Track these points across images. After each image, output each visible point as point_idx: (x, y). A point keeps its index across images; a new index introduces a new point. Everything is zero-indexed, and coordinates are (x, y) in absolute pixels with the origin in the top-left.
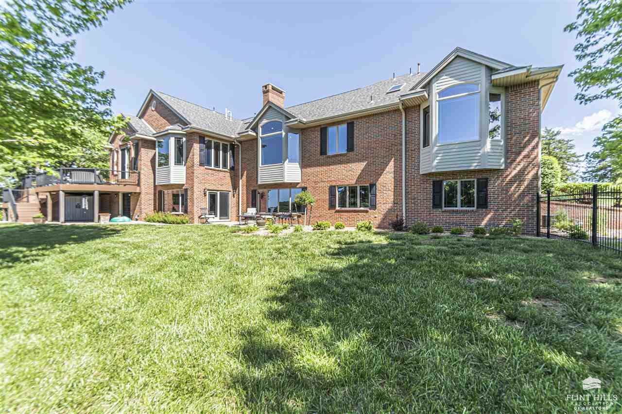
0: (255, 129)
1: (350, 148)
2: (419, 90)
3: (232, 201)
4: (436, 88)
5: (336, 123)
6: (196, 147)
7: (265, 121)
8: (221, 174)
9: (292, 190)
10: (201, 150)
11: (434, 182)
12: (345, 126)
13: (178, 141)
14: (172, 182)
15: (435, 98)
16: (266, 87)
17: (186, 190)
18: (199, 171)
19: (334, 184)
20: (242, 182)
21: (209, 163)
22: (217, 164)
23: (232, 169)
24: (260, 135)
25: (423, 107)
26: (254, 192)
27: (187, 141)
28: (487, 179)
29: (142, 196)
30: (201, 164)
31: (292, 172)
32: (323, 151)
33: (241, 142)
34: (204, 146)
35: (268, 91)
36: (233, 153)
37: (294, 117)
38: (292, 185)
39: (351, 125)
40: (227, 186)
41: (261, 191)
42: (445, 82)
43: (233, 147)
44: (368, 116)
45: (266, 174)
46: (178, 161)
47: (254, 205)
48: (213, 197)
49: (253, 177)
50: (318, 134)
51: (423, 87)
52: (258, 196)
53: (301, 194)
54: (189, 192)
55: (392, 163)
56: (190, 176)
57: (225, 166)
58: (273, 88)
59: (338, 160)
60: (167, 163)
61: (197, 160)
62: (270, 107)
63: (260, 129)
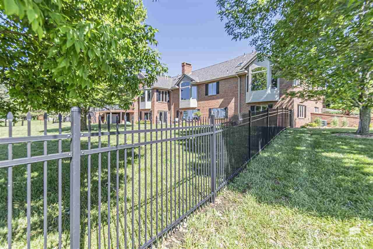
0: (178, 85)
1: (218, 92)
2: (243, 70)
3: (168, 116)
4: (250, 68)
5: (212, 82)
6: (155, 94)
7: (182, 82)
8: (164, 104)
9: (194, 110)
10: (157, 95)
11: (251, 106)
12: (215, 83)
13: (149, 92)
14: (146, 108)
15: (250, 72)
16: (183, 64)
17: (151, 111)
18: (156, 103)
19: (211, 108)
20: (172, 107)
21: (160, 100)
22: (163, 100)
23: (169, 101)
24: (180, 87)
25: (247, 75)
26: (178, 112)
27: (152, 92)
28: (272, 105)
29: (135, 113)
30: (157, 101)
31: (193, 103)
32: (207, 94)
33: (172, 90)
34: (158, 93)
35: (184, 66)
36: (169, 95)
37: (194, 80)
38: (194, 109)
39: (218, 83)
40: (167, 109)
41: (180, 111)
42: (254, 66)
43: (169, 92)
44: (226, 79)
45: (183, 104)
46: (148, 100)
47: (177, 117)
48: (161, 114)
49: (177, 105)
50: (204, 87)
51: (245, 69)
52: (179, 113)
53: (197, 112)
54: (152, 112)
55: (234, 99)
56: (153, 106)
57: (166, 101)
58: (186, 64)
59: (212, 98)
60: (144, 101)
61: (155, 99)
62: (184, 76)
63: (180, 85)
